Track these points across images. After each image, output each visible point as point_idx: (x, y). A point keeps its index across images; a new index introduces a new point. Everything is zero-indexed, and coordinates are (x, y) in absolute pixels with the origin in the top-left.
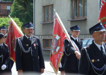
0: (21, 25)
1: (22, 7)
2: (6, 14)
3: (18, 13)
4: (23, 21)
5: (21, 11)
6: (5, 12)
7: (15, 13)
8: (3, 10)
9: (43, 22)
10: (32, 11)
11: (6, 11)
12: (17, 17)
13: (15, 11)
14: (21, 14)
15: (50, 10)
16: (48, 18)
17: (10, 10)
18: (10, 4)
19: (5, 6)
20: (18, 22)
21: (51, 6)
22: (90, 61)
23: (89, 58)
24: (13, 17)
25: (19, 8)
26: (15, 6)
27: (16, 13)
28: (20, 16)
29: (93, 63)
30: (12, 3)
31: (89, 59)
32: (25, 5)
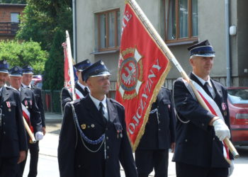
0: (45, 59)
1: (48, 15)
2: (10, 32)
3: (36, 29)
4: (48, 50)
5: (45, 25)
6: (6, 29)
7: (30, 32)
8: (3, 23)
9: (95, 50)
10: (69, 26)
11: (9, 25)
12: (34, 40)
13: (31, 25)
14: (44, 32)
15: (112, 22)
16: (107, 41)
17: (19, 23)
18: (19, 9)
19: (7, 14)
20: (37, 51)
21: (114, 14)
22: (78, 126)
23: (77, 120)
24: (26, 41)
25: (40, 19)
26: (31, 14)
27: (32, 30)
28: (43, 36)
29: (83, 130)
30: (23, 8)
31: (77, 122)
32: (52, 11)
